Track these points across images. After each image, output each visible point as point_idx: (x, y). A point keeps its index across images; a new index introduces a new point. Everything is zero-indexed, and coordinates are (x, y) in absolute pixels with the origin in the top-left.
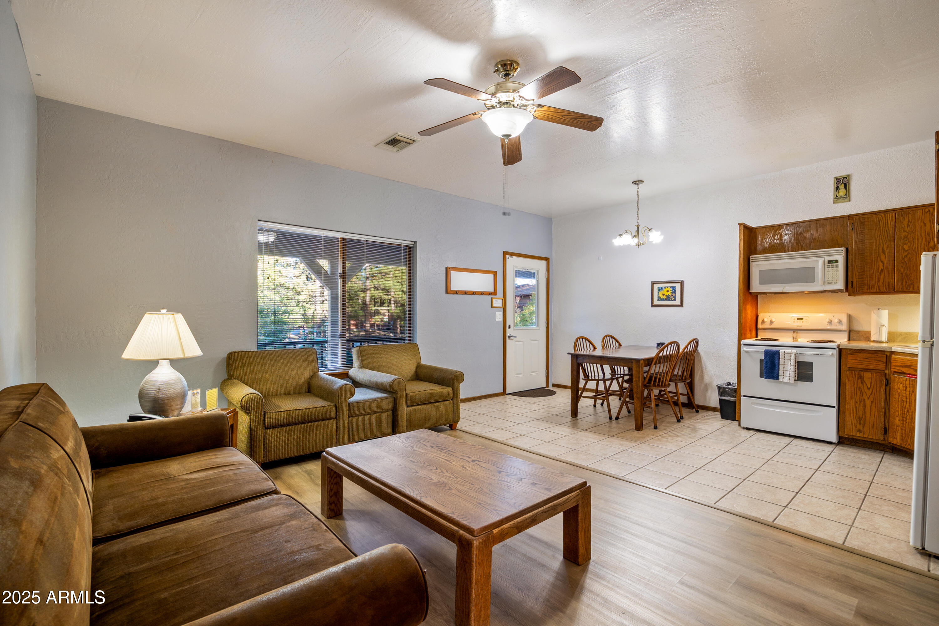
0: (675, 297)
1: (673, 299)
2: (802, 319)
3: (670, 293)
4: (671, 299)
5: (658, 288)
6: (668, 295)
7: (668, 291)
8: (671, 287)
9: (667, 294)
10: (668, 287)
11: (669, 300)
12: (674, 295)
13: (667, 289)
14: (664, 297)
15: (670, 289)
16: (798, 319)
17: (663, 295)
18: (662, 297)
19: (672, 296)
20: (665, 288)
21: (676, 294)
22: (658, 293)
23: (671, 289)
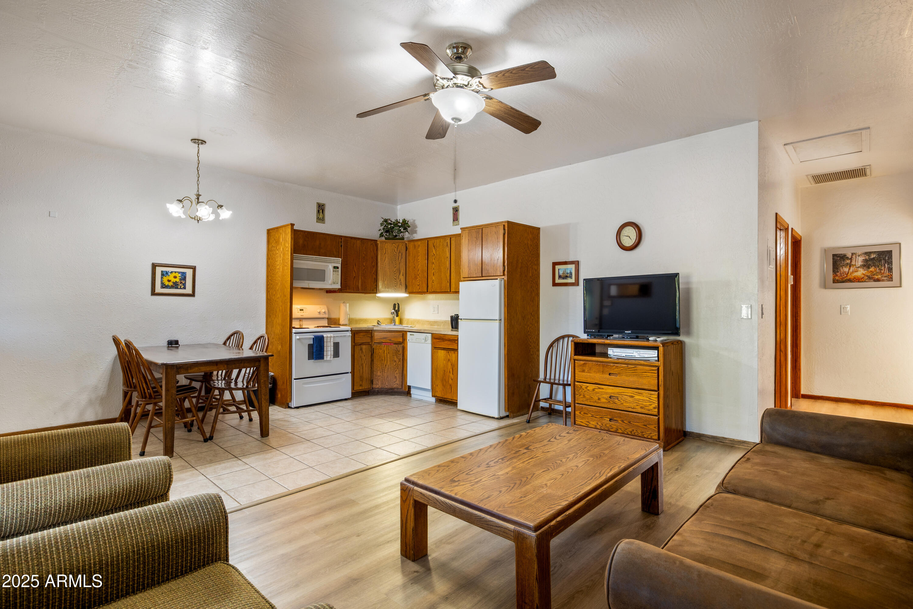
0: (184, 285)
1: (182, 287)
2: (303, 310)
3: (177, 280)
4: (179, 287)
5: (162, 272)
6: (176, 281)
7: (175, 277)
8: (179, 273)
9: (174, 280)
10: (175, 272)
11: (177, 288)
12: (183, 282)
13: (174, 274)
14: (170, 284)
15: (178, 275)
16: (300, 310)
17: (169, 281)
18: (167, 283)
19: (181, 283)
20: (172, 272)
21: (186, 281)
22: (162, 278)
23: (180, 275)
